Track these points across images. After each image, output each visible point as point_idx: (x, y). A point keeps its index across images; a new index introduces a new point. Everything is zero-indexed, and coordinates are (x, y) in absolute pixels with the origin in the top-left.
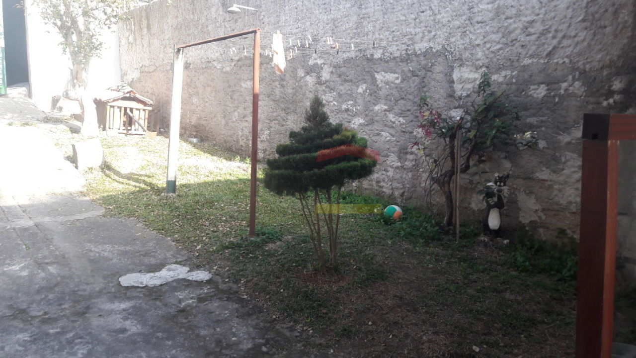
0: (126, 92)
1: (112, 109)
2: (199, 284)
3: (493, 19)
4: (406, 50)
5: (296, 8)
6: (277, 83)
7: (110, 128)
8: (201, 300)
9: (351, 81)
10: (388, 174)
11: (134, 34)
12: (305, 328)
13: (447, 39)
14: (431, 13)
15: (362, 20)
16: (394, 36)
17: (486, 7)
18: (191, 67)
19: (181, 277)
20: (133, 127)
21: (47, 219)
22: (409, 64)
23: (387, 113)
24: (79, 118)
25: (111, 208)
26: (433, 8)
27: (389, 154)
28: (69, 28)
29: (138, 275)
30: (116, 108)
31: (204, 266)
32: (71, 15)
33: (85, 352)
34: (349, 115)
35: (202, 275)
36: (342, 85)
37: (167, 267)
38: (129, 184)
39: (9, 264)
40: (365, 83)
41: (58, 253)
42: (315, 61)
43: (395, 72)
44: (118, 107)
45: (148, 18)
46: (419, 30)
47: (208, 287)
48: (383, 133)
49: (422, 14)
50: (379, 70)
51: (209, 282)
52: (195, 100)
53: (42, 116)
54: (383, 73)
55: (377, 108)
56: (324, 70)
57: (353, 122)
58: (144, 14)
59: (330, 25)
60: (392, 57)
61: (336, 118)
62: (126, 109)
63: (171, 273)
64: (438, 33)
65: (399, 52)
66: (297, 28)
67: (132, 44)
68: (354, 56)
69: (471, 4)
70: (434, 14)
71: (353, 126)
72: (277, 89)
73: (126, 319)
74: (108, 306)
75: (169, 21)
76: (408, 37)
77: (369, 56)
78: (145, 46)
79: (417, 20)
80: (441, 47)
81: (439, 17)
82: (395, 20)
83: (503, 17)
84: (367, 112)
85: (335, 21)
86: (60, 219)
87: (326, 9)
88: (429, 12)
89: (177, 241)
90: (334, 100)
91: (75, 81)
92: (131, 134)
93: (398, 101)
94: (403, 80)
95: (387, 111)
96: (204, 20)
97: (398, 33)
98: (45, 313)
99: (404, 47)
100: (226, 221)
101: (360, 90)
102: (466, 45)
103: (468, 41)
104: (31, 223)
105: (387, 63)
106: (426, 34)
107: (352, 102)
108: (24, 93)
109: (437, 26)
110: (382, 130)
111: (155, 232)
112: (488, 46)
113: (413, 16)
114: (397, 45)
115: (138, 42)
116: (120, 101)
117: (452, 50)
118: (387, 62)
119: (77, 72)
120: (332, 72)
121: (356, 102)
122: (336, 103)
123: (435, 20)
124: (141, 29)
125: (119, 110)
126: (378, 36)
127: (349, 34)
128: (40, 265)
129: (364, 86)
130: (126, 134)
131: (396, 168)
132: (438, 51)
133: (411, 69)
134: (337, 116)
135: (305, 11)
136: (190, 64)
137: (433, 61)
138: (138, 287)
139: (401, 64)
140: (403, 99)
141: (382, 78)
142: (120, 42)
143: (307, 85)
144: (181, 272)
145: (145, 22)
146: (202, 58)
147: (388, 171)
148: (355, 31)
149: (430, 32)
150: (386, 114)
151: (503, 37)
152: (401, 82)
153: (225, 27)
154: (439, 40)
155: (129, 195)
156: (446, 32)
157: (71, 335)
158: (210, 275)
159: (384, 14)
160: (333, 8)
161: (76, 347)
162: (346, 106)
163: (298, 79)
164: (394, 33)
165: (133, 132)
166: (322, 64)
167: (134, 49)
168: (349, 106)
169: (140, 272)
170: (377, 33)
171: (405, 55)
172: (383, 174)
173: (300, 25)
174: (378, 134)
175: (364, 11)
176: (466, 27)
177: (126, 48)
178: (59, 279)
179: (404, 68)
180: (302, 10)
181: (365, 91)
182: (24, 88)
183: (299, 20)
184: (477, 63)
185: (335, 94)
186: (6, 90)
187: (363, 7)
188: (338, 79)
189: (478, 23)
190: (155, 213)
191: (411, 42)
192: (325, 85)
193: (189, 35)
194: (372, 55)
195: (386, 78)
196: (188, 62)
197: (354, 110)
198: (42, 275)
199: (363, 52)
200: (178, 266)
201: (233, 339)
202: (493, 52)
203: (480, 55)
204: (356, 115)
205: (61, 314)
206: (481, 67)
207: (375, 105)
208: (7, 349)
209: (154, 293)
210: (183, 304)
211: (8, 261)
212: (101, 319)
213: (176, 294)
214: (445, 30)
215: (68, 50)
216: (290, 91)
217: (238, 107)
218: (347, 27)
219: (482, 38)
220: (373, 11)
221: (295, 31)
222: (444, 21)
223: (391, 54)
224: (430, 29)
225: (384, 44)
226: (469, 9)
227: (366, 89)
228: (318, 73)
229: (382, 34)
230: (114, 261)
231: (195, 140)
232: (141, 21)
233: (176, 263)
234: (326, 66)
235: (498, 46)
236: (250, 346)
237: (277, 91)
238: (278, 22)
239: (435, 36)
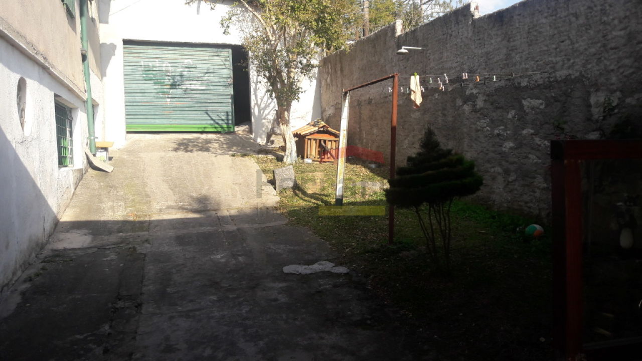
0: (321, 126)
1: (309, 141)
2: (339, 275)
3: (625, 45)
4: (549, 78)
5: (456, 45)
6: (440, 112)
7: (307, 157)
8: (335, 286)
9: (502, 108)
10: (536, 195)
11: (331, 75)
12: (407, 313)
13: (584, 66)
14: (570, 43)
15: (511, 52)
16: (538, 65)
17: (619, 33)
18: (373, 102)
19: (327, 269)
20: (326, 155)
21: (246, 226)
22: (552, 91)
23: (534, 136)
24: (283, 149)
25: (293, 219)
26: (572, 37)
27: (536, 175)
28: (275, 78)
29: (297, 266)
30: (312, 140)
31: (346, 264)
32: (276, 67)
33: (247, 309)
34: (500, 139)
35: (342, 270)
36: (495, 112)
37: (319, 263)
38: (310, 202)
39: (214, 254)
40: (514, 109)
41: (247, 249)
42: (472, 91)
43: (538, 98)
44: (314, 139)
45: (341, 62)
46: (559, 58)
47: (344, 278)
48: (530, 156)
49: (562, 44)
50: (525, 97)
51: (346, 275)
52: (375, 131)
53: (258, 148)
54: (529, 99)
55: (524, 132)
56: (479, 99)
57: (504, 146)
58: (338, 58)
59: (484, 58)
60: (536, 85)
61: (490, 142)
62: (320, 141)
63: (321, 267)
64: (576, 60)
65: (542, 80)
66: (456, 63)
67: (329, 85)
68: (504, 85)
69: (605, 32)
70: (572, 43)
71: (504, 149)
72: (440, 118)
73: (280, 293)
74: (272, 285)
75: (357, 63)
76: (550, 65)
77: (517, 85)
78: (339, 86)
79: (558, 50)
80: (578, 74)
81: (576, 45)
82: (538, 50)
83: (635, 42)
84: (516, 136)
85: (488, 54)
86: (256, 226)
87: (480, 43)
88: (568, 42)
89: (333, 245)
90: (487, 126)
91: (280, 120)
92: (324, 162)
93: (543, 125)
94: (547, 106)
95: (534, 135)
96: (382, 61)
97: (541, 62)
98: (230, 286)
99: (546, 75)
100: (376, 232)
101: (510, 116)
102: (601, 71)
103: (603, 67)
104: (235, 228)
105: (534, 90)
106: (566, 62)
107: (503, 127)
108: (247, 130)
109: (575, 54)
110: (529, 153)
111: (320, 237)
112: (621, 70)
113: (554, 46)
114: (541, 74)
115: (334, 83)
116: (316, 134)
117: (589, 76)
118: (532, 89)
119: (281, 113)
120: (485, 101)
121: (506, 127)
122: (489, 129)
123: (573, 48)
124: (336, 72)
125: (315, 142)
126: (524, 66)
127: (500, 65)
128: (234, 256)
129: (513, 112)
130: (320, 162)
131: (542, 189)
132: (576, 77)
133: (553, 95)
134: (490, 141)
135: (463, 47)
136: (372, 99)
137: (572, 87)
138: (295, 274)
139: (544, 90)
140: (547, 123)
141: (528, 104)
142: (321, 83)
143: (464, 113)
144: (327, 266)
145: (339, 66)
146: (381, 94)
147: (535, 192)
148: (505, 62)
149: (569, 60)
150: (532, 138)
151: (635, 61)
152: (545, 107)
153: (399, 65)
154: (577, 67)
155: (308, 210)
156: (583, 59)
157: (242, 299)
158: (348, 270)
159: (530, 45)
160: (486, 43)
161: (243, 307)
162: (497, 131)
163: (457, 108)
164: (538, 63)
165: (326, 160)
166: (476, 93)
167: (331, 89)
168: (501, 131)
169: (299, 264)
170: (523, 63)
171: (548, 83)
172: (531, 195)
173: (459, 59)
174: (527, 157)
175: (512, 44)
176: (601, 54)
177: (325, 89)
178: (244, 265)
179: (547, 95)
180: (461, 46)
181: (514, 117)
182: (247, 126)
183: (458, 55)
184: (612, 87)
185: (488, 120)
186: (234, 128)
187: (511, 40)
188: (490, 107)
189: (612, 49)
190: (323, 223)
191: (552, 70)
192: (480, 112)
193: (371, 75)
194: (519, 83)
195: (532, 104)
196: (371, 98)
197: (505, 135)
198: (234, 262)
199: (512, 81)
200: (327, 262)
201: (349, 313)
202: (625, 76)
203: (614, 79)
204: (506, 139)
205: (240, 287)
206: (615, 91)
207: (523, 129)
208: (202, 303)
209: (304, 279)
210: (322, 287)
211: (215, 252)
212: (264, 292)
213: (319, 280)
214: (582, 57)
215: (274, 95)
216: (450, 119)
217: (408, 136)
218: (499, 59)
219: (616, 63)
220: (519, 43)
221: (455, 65)
222: (581, 49)
223: (536, 81)
224: (569, 57)
225: (530, 73)
226: (604, 37)
227: (515, 115)
228: (474, 102)
229: (528, 64)
230: (284, 256)
231: (373, 166)
232: (336, 64)
233: (327, 260)
234: (480, 95)
235: (631, 70)
236: (359, 318)
237: (440, 120)
238: (441, 58)
239: (573, 63)
